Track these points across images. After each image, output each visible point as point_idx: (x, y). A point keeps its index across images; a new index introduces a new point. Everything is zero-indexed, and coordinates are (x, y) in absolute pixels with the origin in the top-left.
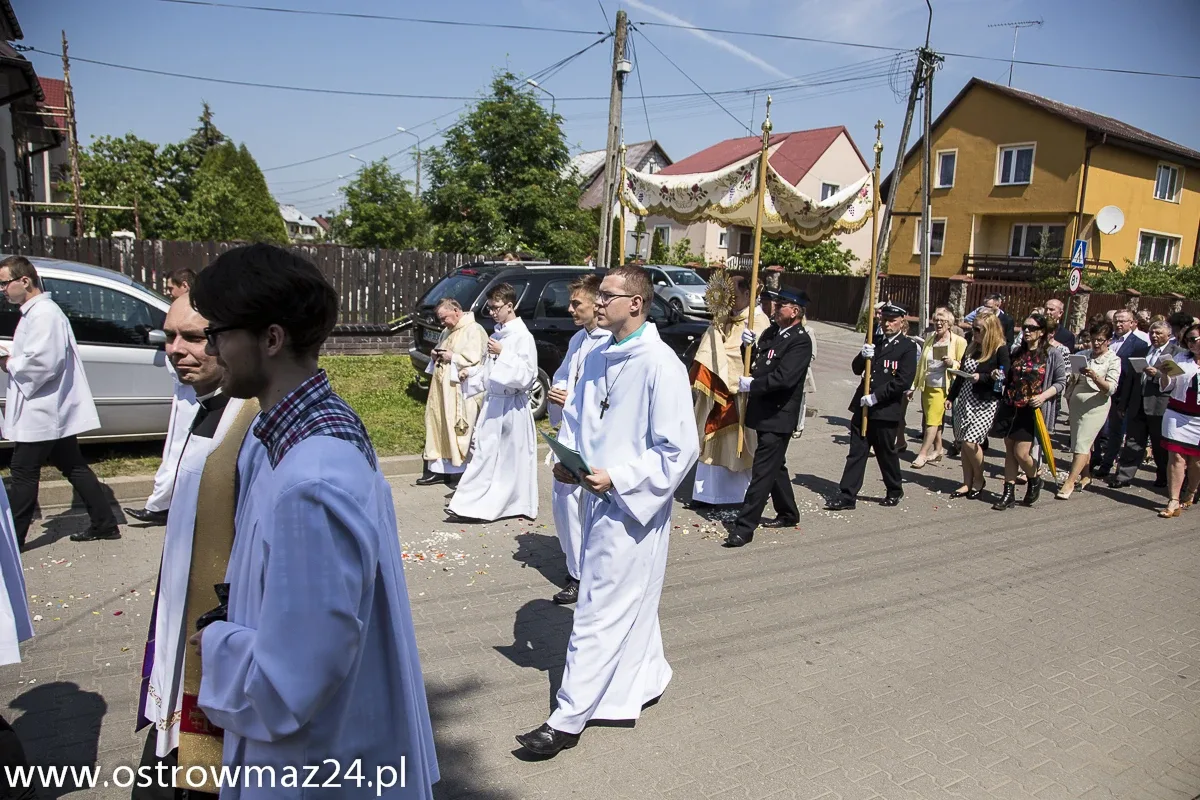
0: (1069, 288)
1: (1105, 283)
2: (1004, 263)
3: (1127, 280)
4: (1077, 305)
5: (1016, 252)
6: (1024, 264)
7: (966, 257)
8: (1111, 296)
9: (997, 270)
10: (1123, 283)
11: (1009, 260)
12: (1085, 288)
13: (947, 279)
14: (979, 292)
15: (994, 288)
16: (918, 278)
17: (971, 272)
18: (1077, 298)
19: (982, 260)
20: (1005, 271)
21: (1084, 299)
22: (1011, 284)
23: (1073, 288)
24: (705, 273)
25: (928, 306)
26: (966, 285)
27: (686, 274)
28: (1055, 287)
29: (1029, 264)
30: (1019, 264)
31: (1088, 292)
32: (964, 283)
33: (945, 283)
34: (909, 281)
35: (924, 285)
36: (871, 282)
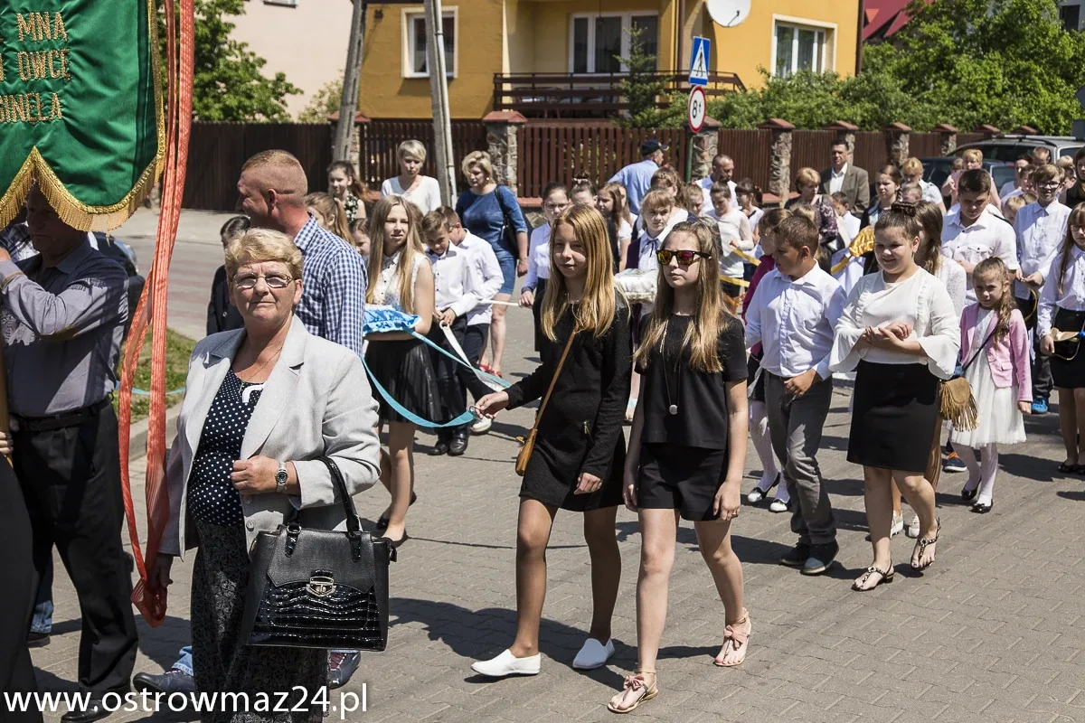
0: (687, 125)
1: (735, 112)
2: (563, 86)
3: (768, 105)
4: (700, 153)
5: (581, 66)
6: (596, 86)
7: (499, 80)
8: (749, 132)
9: (552, 100)
10: (766, 111)
11: (571, 80)
12: (711, 122)
13: (479, 121)
14: (537, 139)
16: (431, 121)
17: (508, 106)
18: (699, 141)
19: (527, 83)
20: (568, 101)
21: (711, 140)
22: (579, 125)
23: (696, 123)
25: (453, 172)
26: (514, 129)
29: (606, 86)
30: (586, 86)
31: (714, 128)
32: (511, 124)
33: (475, 127)
34: (411, 127)
35: (441, 133)
36: (342, 133)
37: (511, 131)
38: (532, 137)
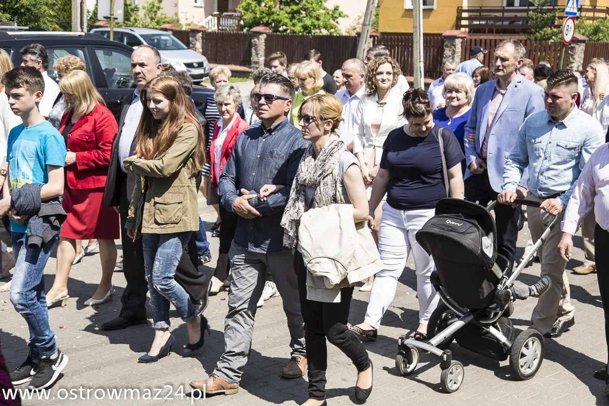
0: (563, 38)
1: (601, 31)
2: (499, 14)
4: (572, 56)
5: (510, 2)
6: (519, 15)
7: (460, 10)
9: (491, 23)
11: (503, 11)
12: (580, 37)
13: (440, 35)
15: (488, 42)
16: (412, 34)
17: (465, 26)
18: (573, 48)
19: (477, 12)
20: (500, 23)
21: (580, 48)
23: (568, 38)
24: (185, 37)
25: (422, 65)
26: (460, 40)
27: (163, 38)
28: (549, 38)
29: (524, 14)
30: (514, 14)
31: (584, 41)
32: (458, 38)
33: (438, 39)
34: (402, 38)
35: (417, 42)
36: (362, 42)
37: (458, 42)
38: (471, 45)
